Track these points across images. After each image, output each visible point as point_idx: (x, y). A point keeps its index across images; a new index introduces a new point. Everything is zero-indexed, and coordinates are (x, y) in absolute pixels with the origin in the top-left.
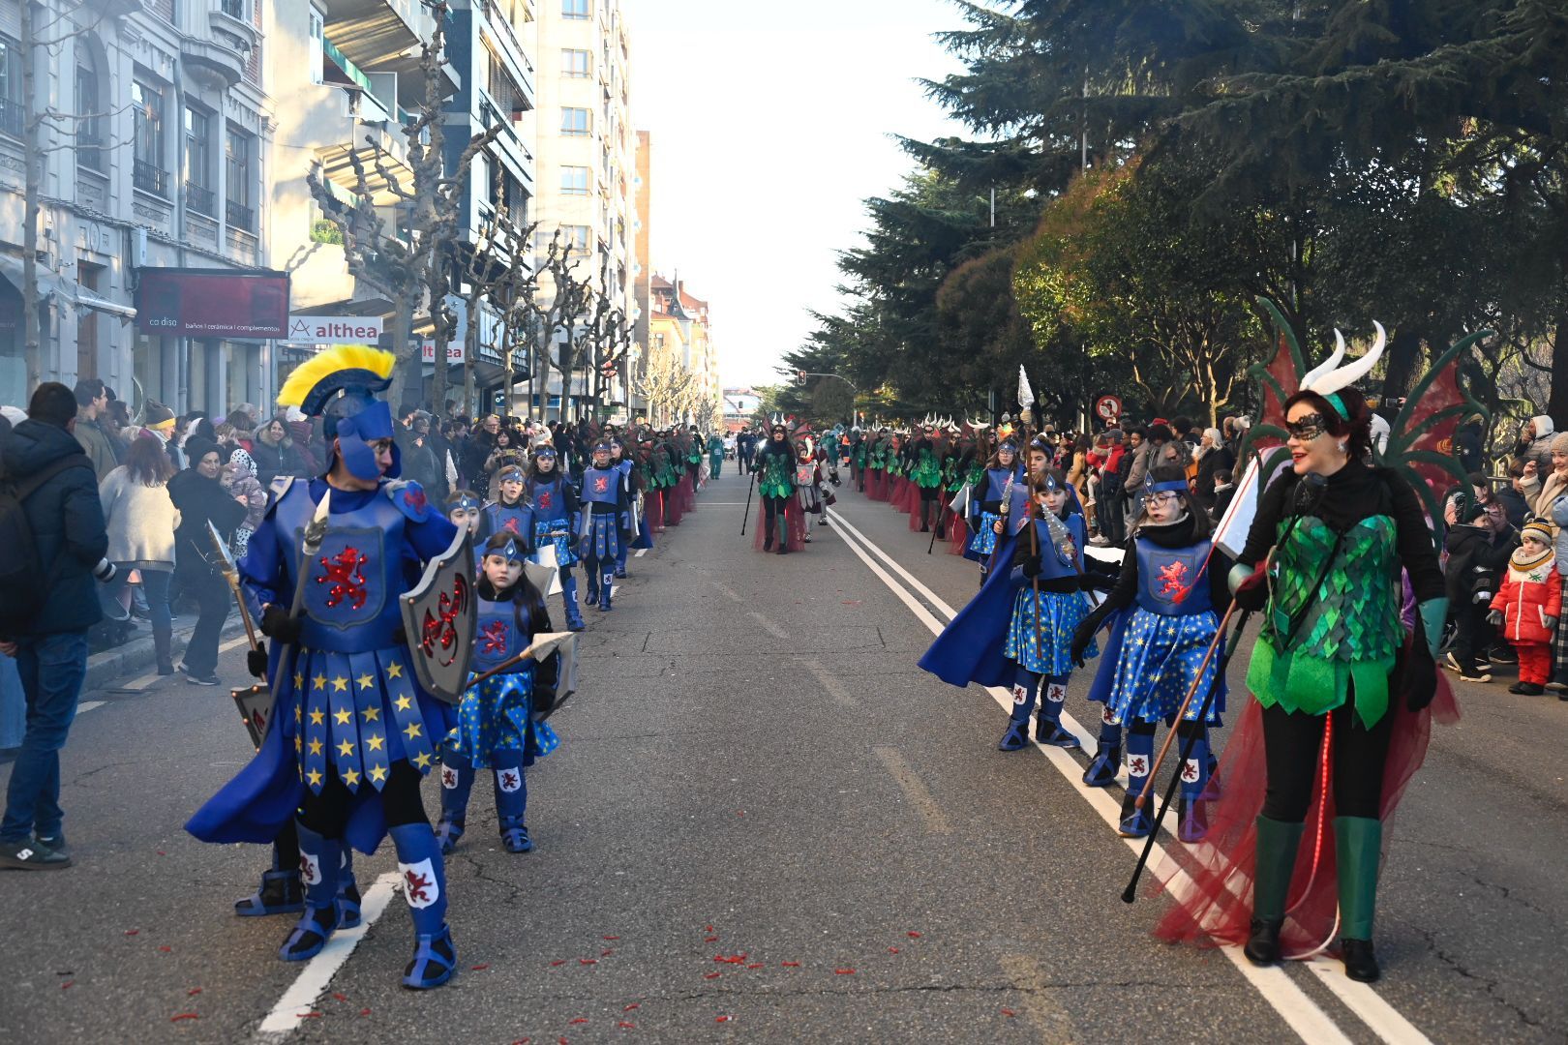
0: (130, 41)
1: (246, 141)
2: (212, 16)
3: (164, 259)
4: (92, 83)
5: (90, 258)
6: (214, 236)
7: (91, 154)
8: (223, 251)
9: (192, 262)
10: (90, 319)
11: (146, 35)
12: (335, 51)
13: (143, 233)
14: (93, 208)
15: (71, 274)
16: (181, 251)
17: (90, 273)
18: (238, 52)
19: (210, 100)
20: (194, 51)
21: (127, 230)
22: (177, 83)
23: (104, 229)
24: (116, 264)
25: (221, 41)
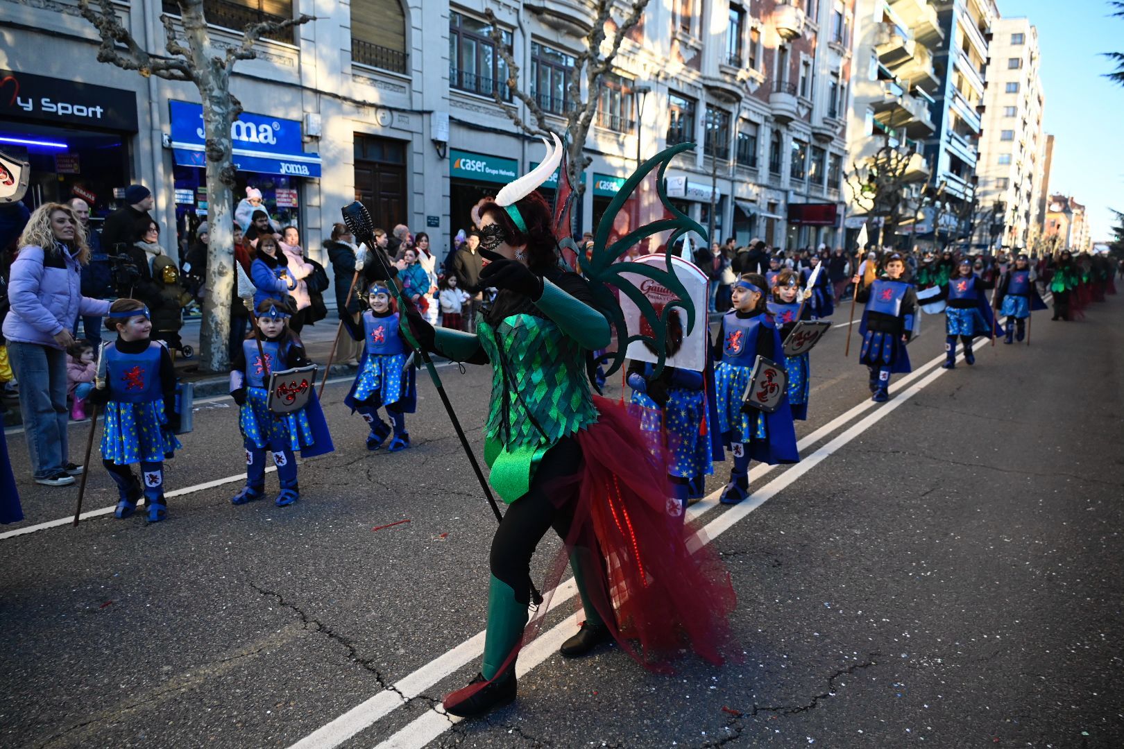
0: (791, 131)
1: (838, 159)
2: (824, 119)
3: (801, 200)
4: (777, 146)
5: (773, 201)
6: (822, 191)
7: (775, 167)
8: (825, 196)
9: (812, 201)
10: (771, 223)
11: (798, 128)
12: (878, 123)
13: (792, 193)
14: (775, 186)
15: (764, 206)
16: (807, 197)
17: (772, 207)
18: (833, 130)
19: (823, 146)
20: (816, 131)
21: (786, 192)
22: (810, 142)
23: (778, 192)
24: (782, 202)
25: (827, 127)
